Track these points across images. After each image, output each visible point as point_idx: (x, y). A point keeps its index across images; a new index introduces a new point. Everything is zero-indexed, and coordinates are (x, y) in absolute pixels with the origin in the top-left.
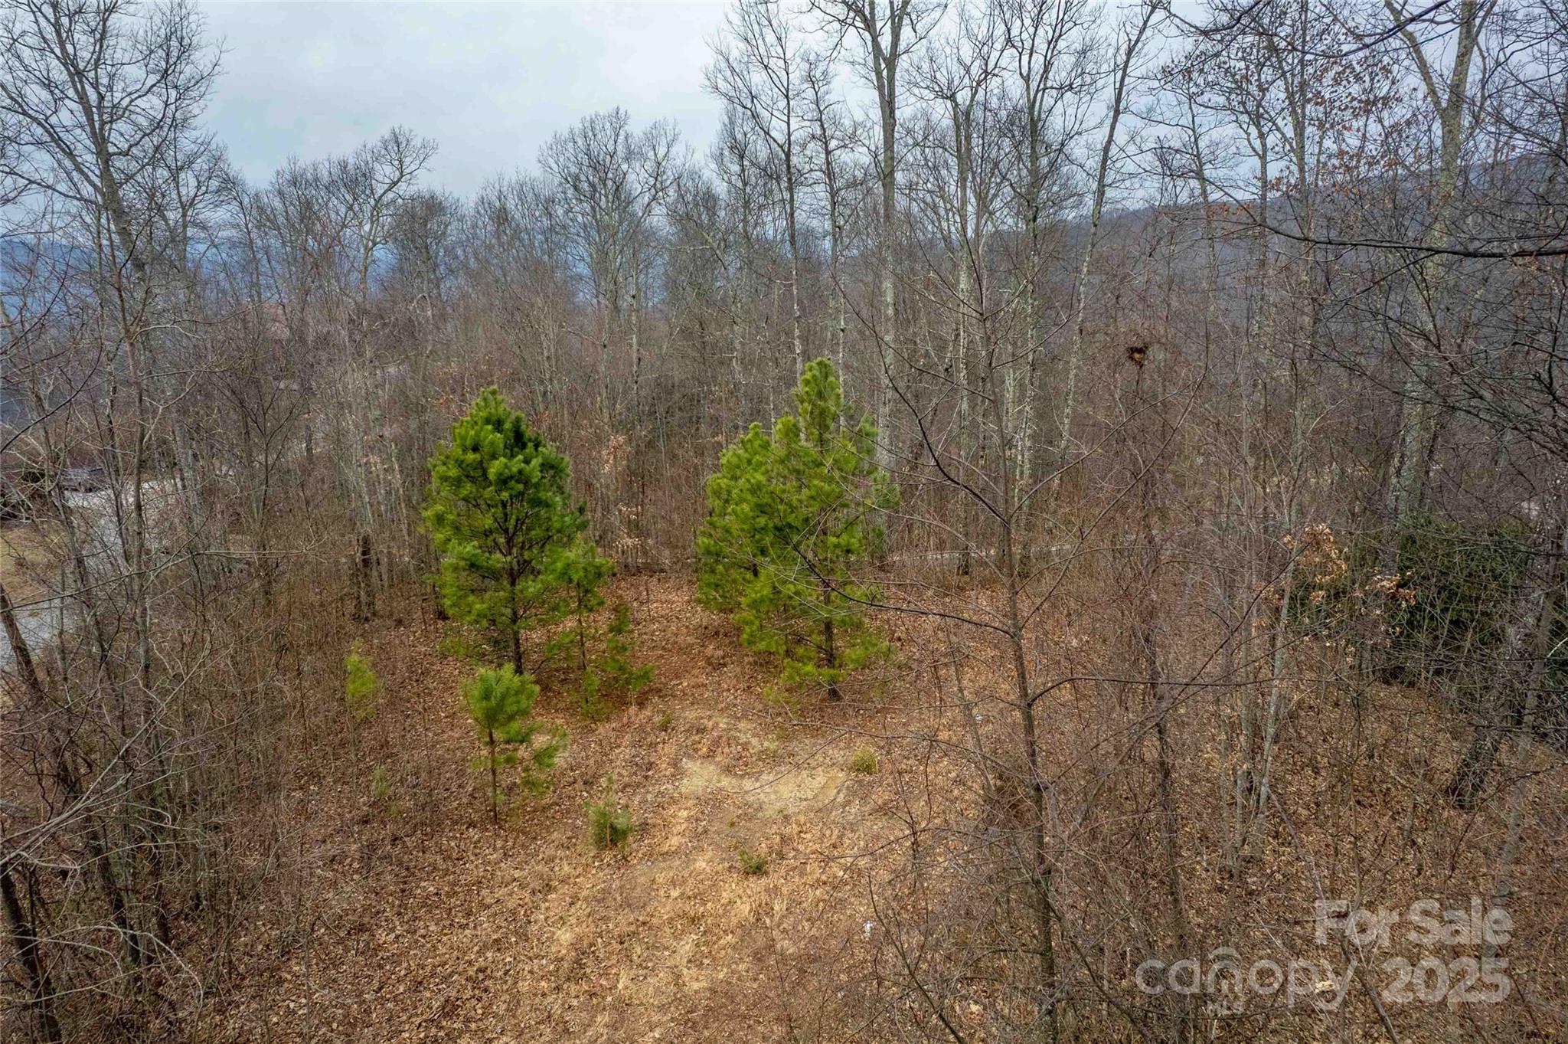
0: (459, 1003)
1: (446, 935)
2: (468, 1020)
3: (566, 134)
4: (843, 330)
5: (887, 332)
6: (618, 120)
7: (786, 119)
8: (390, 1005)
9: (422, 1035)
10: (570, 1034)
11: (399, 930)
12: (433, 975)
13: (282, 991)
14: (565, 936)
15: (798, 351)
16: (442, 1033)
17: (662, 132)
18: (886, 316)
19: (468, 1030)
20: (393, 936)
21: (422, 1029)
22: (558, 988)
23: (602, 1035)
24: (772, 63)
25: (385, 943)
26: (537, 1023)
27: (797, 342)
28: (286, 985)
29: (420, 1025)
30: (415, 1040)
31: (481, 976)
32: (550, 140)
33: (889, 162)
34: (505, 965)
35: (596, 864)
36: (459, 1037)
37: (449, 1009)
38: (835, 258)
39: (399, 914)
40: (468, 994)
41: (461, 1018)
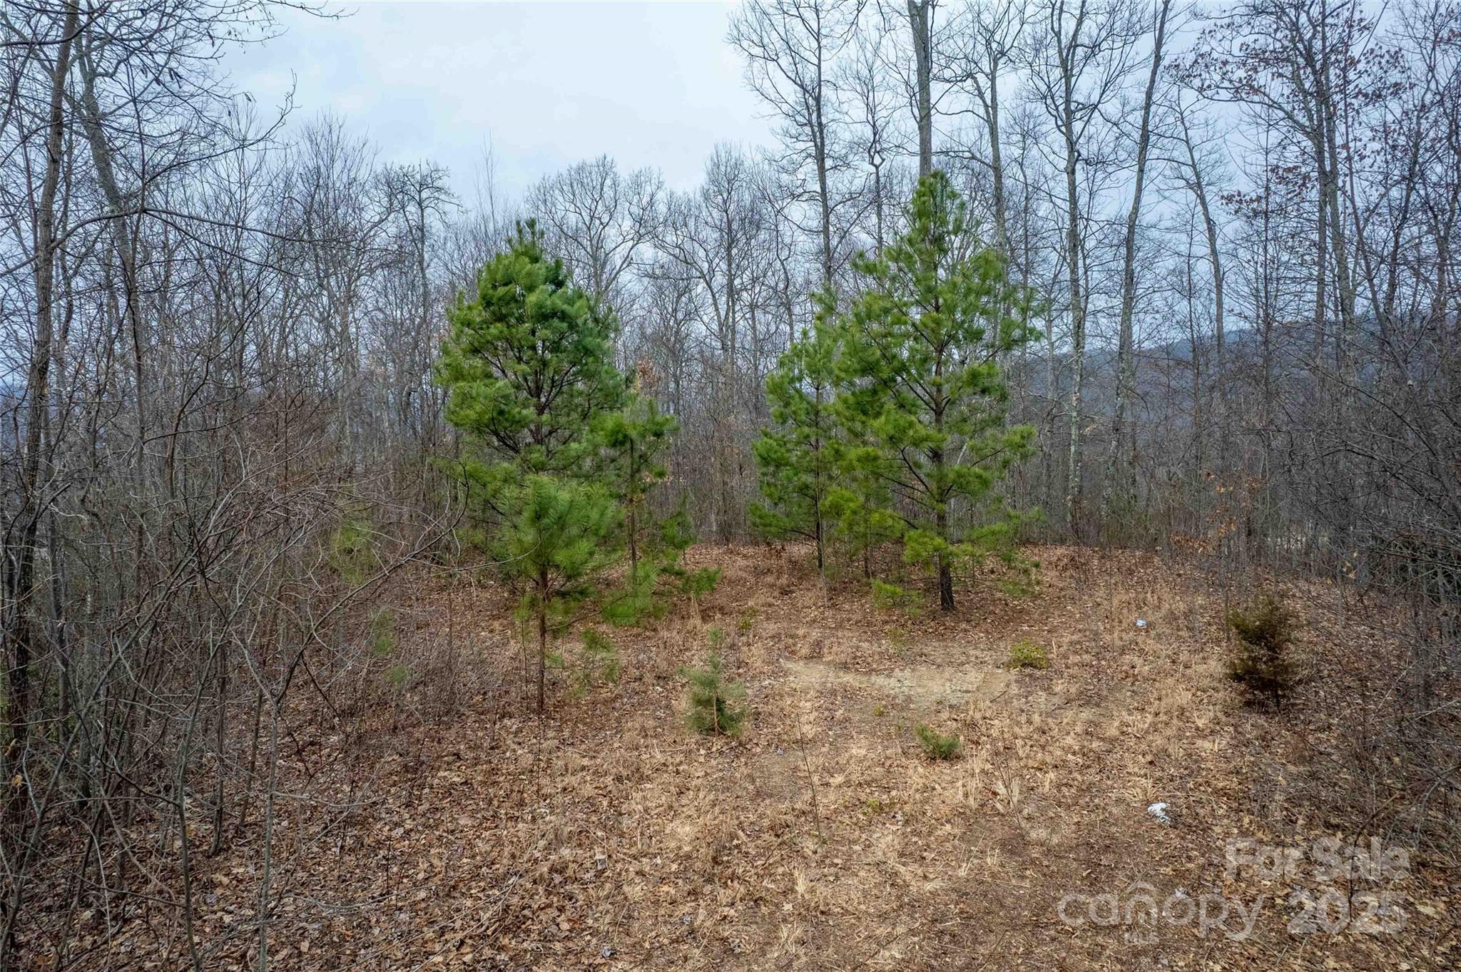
0: (526, 912)
1: (486, 829)
2: (546, 938)
8: (403, 917)
9: (468, 958)
10: (738, 956)
11: (409, 824)
12: (475, 876)
13: (211, 899)
14: (685, 831)
16: (503, 956)
19: (550, 953)
20: (401, 830)
21: (465, 949)
22: (694, 893)
23: (797, 957)
25: (389, 838)
26: (672, 942)
28: (219, 891)
29: (462, 943)
30: (455, 966)
31: (558, 879)
34: (595, 863)
35: (702, 752)
36: (536, 962)
37: (512, 923)
39: (408, 805)
40: (541, 900)
41: (534, 936)
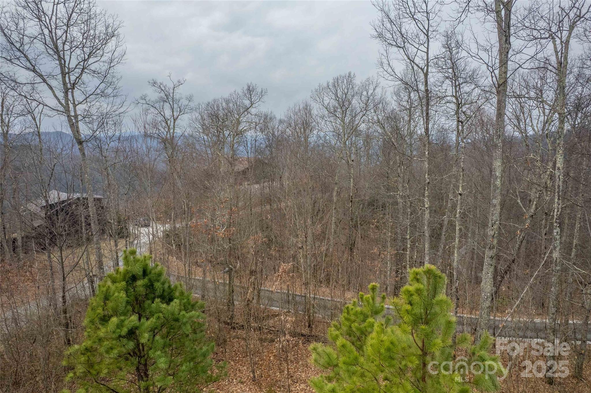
3: (325, 85)
4: (460, 194)
5: (495, 198)
6: (350, 78)
7: (426, 50)
15: (427, 206)
17: (371, 82)
18: (495, 186)
24: (418, 16)
27: (426, 200)
32: (317, 87)
33: (503, 75)
38: (458, 143)
